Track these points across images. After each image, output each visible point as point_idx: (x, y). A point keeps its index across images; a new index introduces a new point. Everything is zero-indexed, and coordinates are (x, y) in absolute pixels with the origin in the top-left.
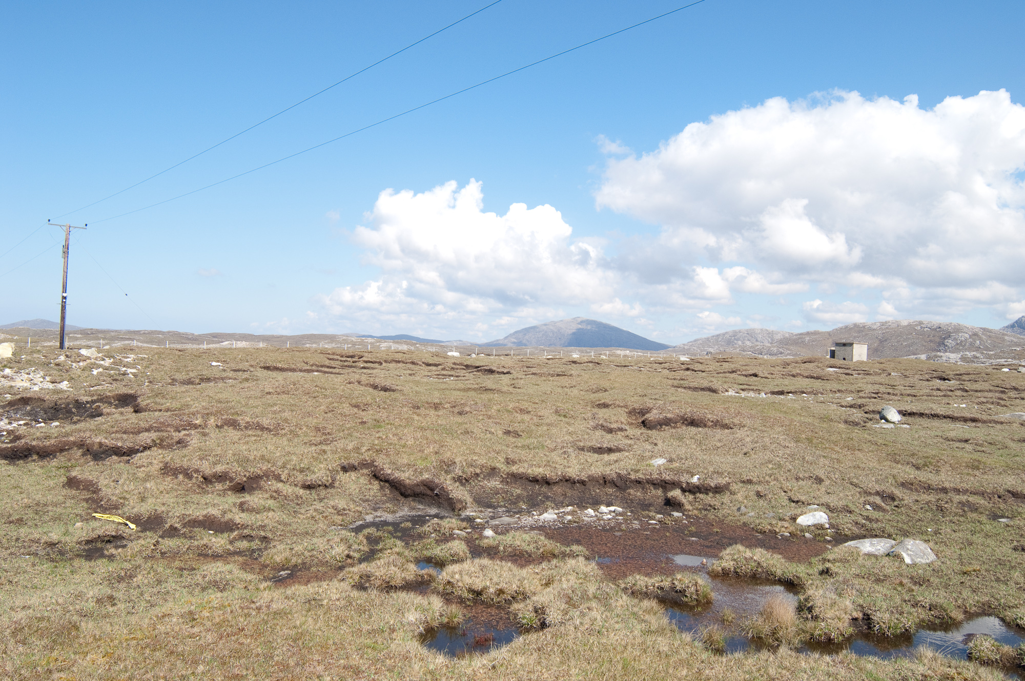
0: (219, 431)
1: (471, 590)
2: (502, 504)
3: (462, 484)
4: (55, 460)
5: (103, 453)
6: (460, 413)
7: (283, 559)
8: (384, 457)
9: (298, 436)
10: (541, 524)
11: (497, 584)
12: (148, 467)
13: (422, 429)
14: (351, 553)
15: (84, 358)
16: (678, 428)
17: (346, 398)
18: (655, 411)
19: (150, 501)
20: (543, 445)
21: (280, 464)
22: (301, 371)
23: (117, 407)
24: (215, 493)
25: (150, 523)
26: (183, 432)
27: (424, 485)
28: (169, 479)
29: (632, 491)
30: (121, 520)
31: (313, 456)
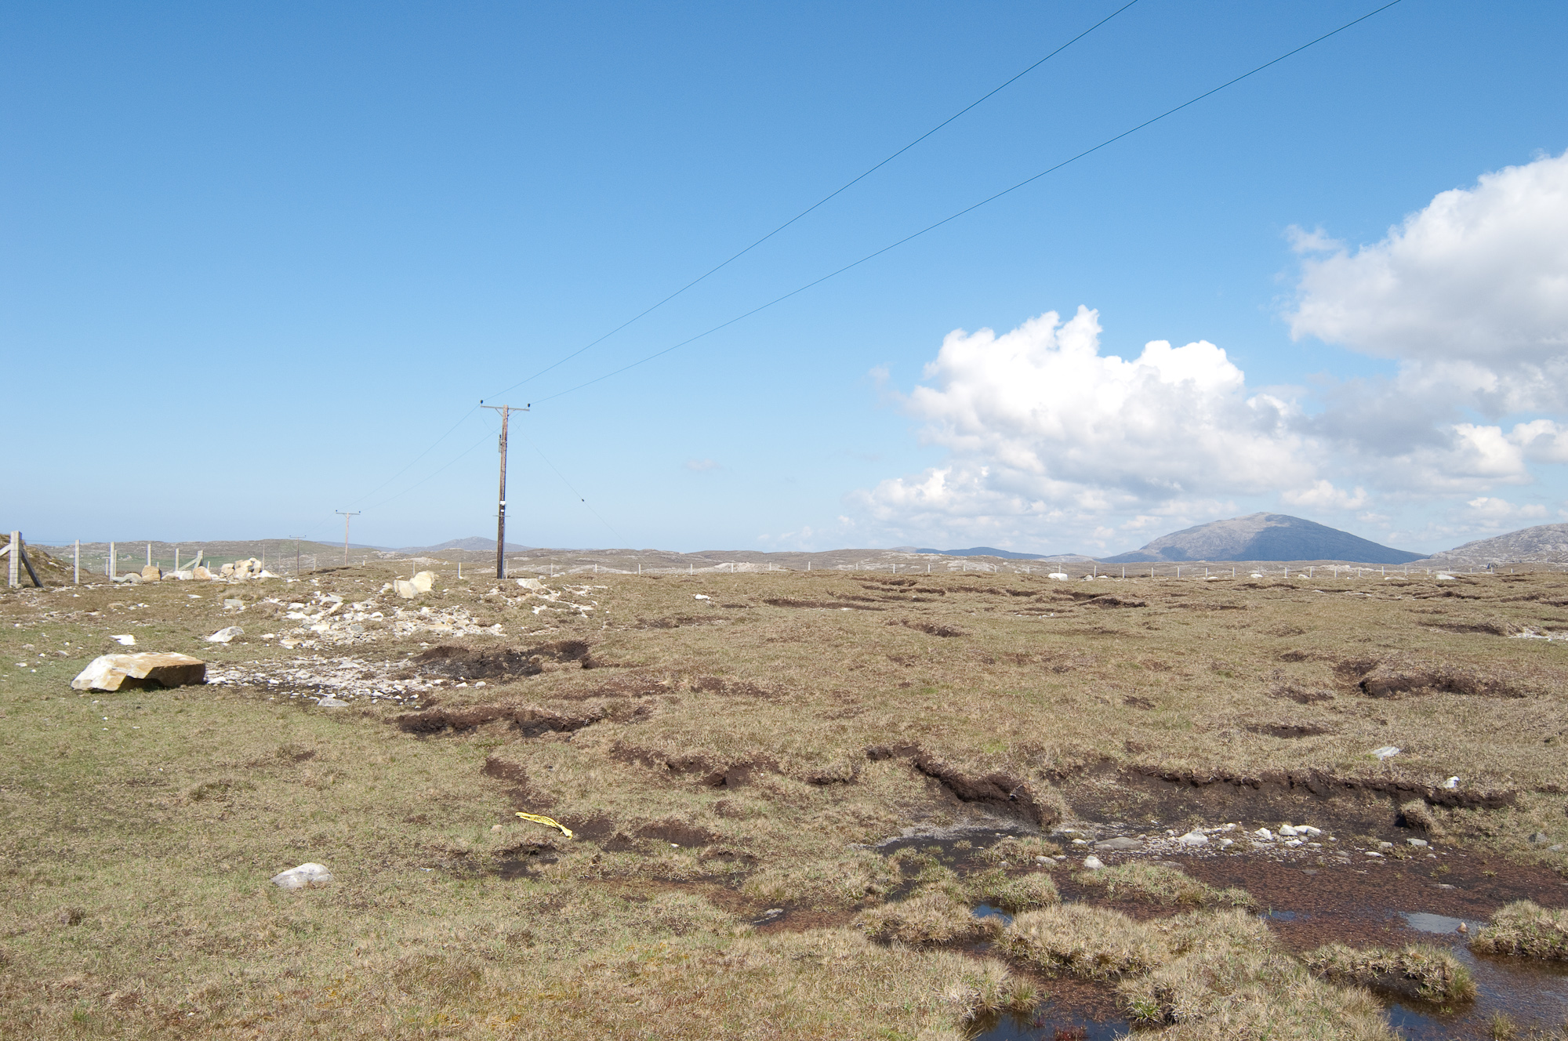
0: (696, 697)
1: (1054, 955)
2: (1119, 815)
3: (1054, 783)
4: (475, 734)
5: (536, 726)
6: (1057, 670)
7: (773, 891)
8: (934, 738)
9: (807, 704)
10: (1180, 850)
11: (1098, 947)
12: (593, 747)
13: (995, 695)
14: (875, 886)
15: (523, 591)
16: (1424, 695)
17: (883, 646)
18: (1382, 667)
19: (594, 797)
20: (1188, 723)
21: (777, 746)
22: (823, 605)
23: (560, 660)
24: (684, 789)
25: (592, 829)
26: (645, 698)
27: (994, 783)
28: (621, 765)
29: (1338, 801)
30: (553, 824)
31: (827, 736)
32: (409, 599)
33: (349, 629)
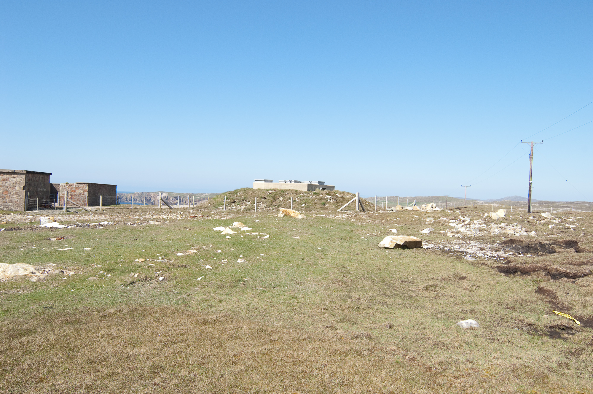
4: (530, 276)
5: (558, 275)
12: (587, 287)
15: (544, 218)
19: (589, 308)
23: (564, 248)
25: (590, 322)
30: (571, 318)
32: (495, 220)
33: (472, 230)
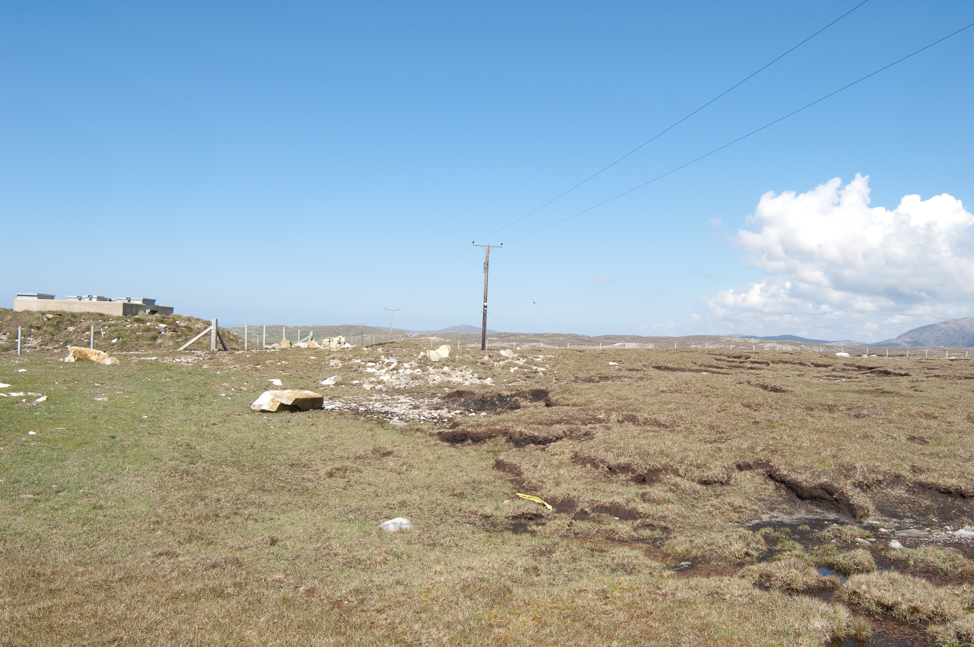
0: (621, 426)
1: (879, 604)
2: (909, 514)
3: (864, 491)
4: (485, 445)
5: (523, 441)
6: (857, 416)
7: (684, 550)
8: (780, 458)
9: (693, 433)
10: (956, 540)
11: (910, 601)
12: (560, 455)
13: (818, 431)
14: (750, 551)
15: (503, 358)
17: (738, 397)
19: (563, 485)
20: (955, 455)
21: (678, 459)
22: (690, 370)
23: (531, 401)
24: (619, 483)
25: (564, 505)
26: (589, 426)
27: (822, 489)
28: (578, 467)
30: (540, 501)
31: (709, 454)
32: (436, 362)
33: (402, 379)
